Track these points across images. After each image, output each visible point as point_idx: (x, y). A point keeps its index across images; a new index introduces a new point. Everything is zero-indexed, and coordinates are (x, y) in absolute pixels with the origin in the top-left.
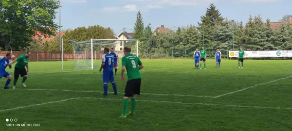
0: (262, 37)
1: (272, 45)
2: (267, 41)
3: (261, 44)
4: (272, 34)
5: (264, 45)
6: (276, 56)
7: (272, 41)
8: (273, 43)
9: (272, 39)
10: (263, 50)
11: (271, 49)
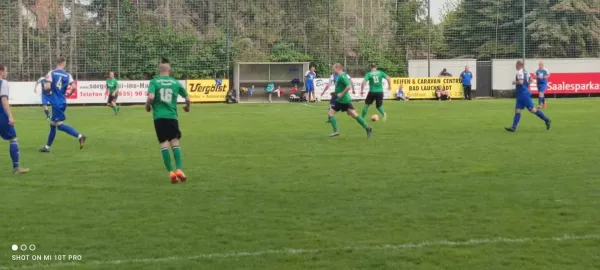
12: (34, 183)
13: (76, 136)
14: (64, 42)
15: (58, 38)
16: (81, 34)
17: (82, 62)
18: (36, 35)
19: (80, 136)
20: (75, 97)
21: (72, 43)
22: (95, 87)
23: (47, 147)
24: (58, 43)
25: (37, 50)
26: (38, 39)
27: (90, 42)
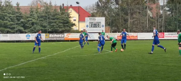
0: (12, 20)
1: (22, 28)
2: (17, 24)
3: (11, 27)
4: (21, 17)
5: (14, 28)
6: (26, 39)
7: (22, 25)
8: (23, 26)
9: (22, 22)
10: (14, 33)
11: (21, 32)
12: (151, 63)
13: (164, 48)
14: (160, 21)
15: (159, 20)
16: (166, 18)
17: (166, 27)
18: (152, 19)
19: (165, 48)
20: (164, 37)
21: (163, 21)
22: (170, 34)
23: (152, 52)
24: (159, 21)
25: (152, 23)
26: (153, 20)
27: (168, 21)
